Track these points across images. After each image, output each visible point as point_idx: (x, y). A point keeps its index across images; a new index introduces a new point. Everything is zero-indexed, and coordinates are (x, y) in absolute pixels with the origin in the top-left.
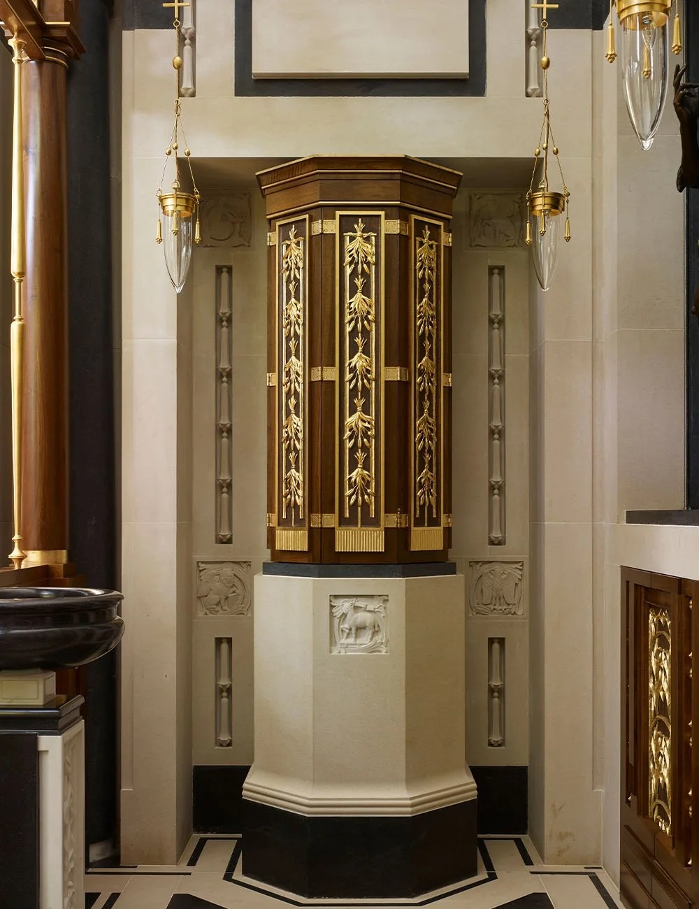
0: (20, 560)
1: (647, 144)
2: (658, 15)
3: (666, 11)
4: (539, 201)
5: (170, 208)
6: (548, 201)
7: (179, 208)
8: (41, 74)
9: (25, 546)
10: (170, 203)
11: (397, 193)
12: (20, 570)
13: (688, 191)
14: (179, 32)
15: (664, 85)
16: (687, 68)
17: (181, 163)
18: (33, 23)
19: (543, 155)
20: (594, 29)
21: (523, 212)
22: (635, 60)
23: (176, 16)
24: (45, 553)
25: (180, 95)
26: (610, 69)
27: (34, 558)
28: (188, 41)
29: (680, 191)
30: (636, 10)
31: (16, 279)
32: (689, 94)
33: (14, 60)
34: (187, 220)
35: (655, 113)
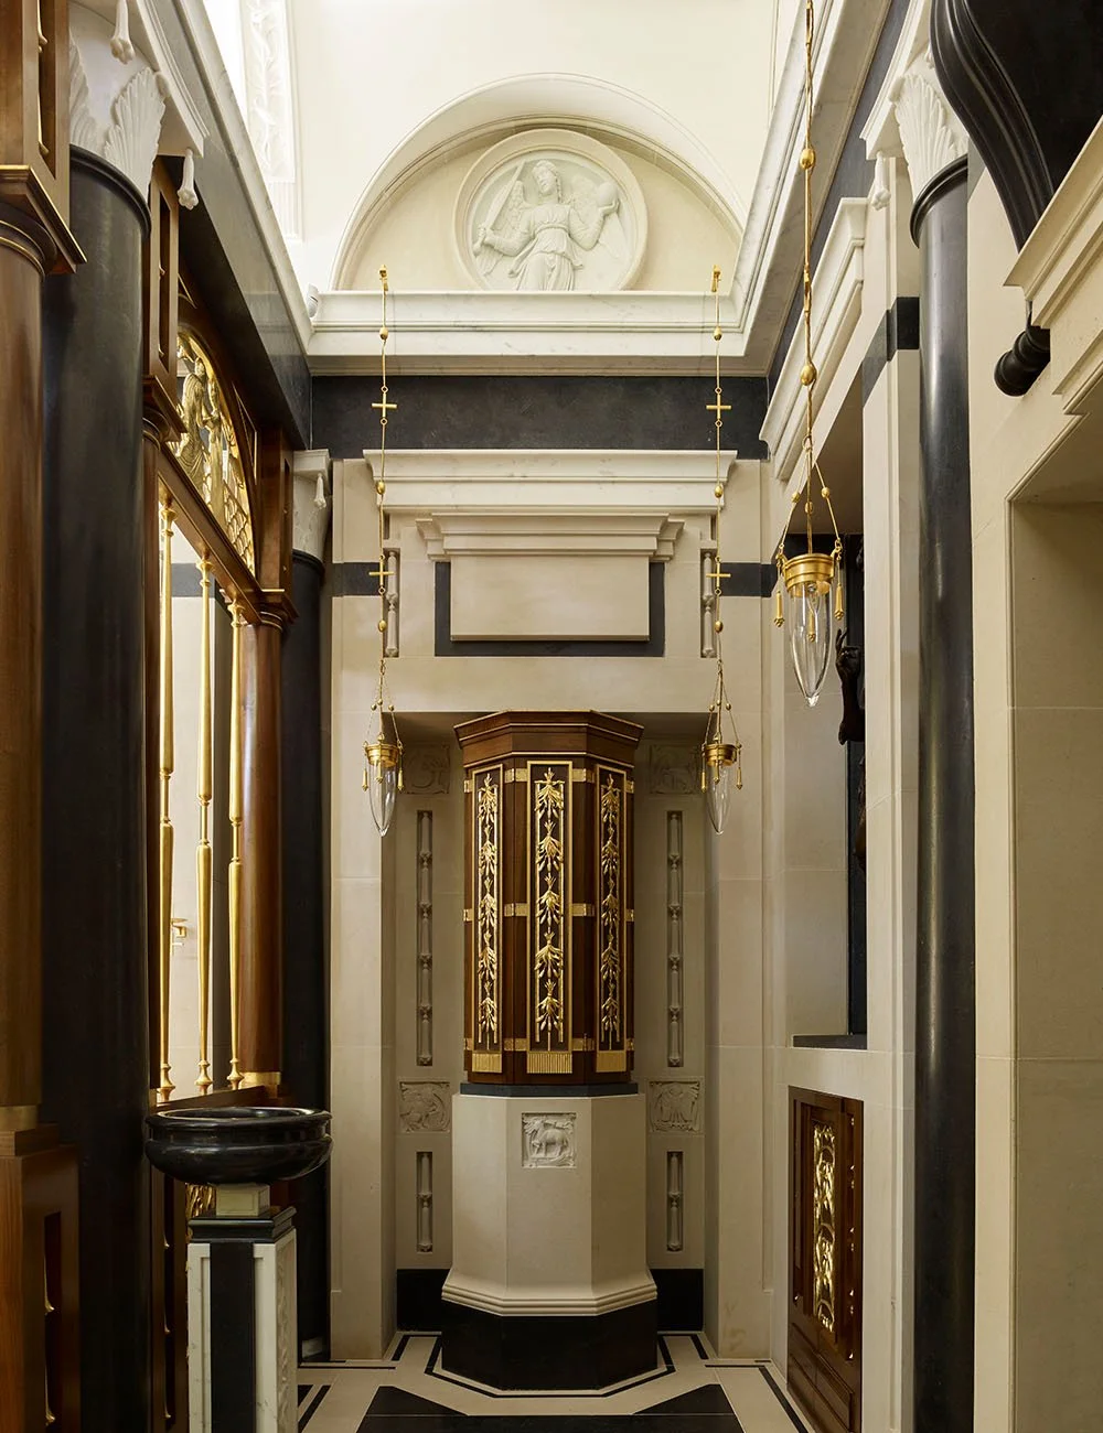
0: (238, 1081)
1: (812, 701)
2: (821, 584)
3: (829, 581)
4: (714, 752)
5: (375, 759)
6: (721, 752)
7: (383, 758)
8: (257, 637)
9: (242, 1068)
10: (376, 754)
11: (583, 745)
12: (237, 1090)
13: (849, 743)
14: (384, 598)
15: (827, 647)
16: (848, 633)
17: (385, 717)
18: (250, 590)
19: (717, 710)
20: (763, 596)
21: (699, 762)
22: (802, 624)
23: (382, 583)
24: (262, 1075)
25: (385, 655)
26: (777, 634)
27: (251, 1080)
28: (392, 607)
29: (842, 743)
30: (802, 579)
31: (234, 824)
32: (850, 656)
33: (233, 624)
34: (391, 769)
35: (820, 672)
